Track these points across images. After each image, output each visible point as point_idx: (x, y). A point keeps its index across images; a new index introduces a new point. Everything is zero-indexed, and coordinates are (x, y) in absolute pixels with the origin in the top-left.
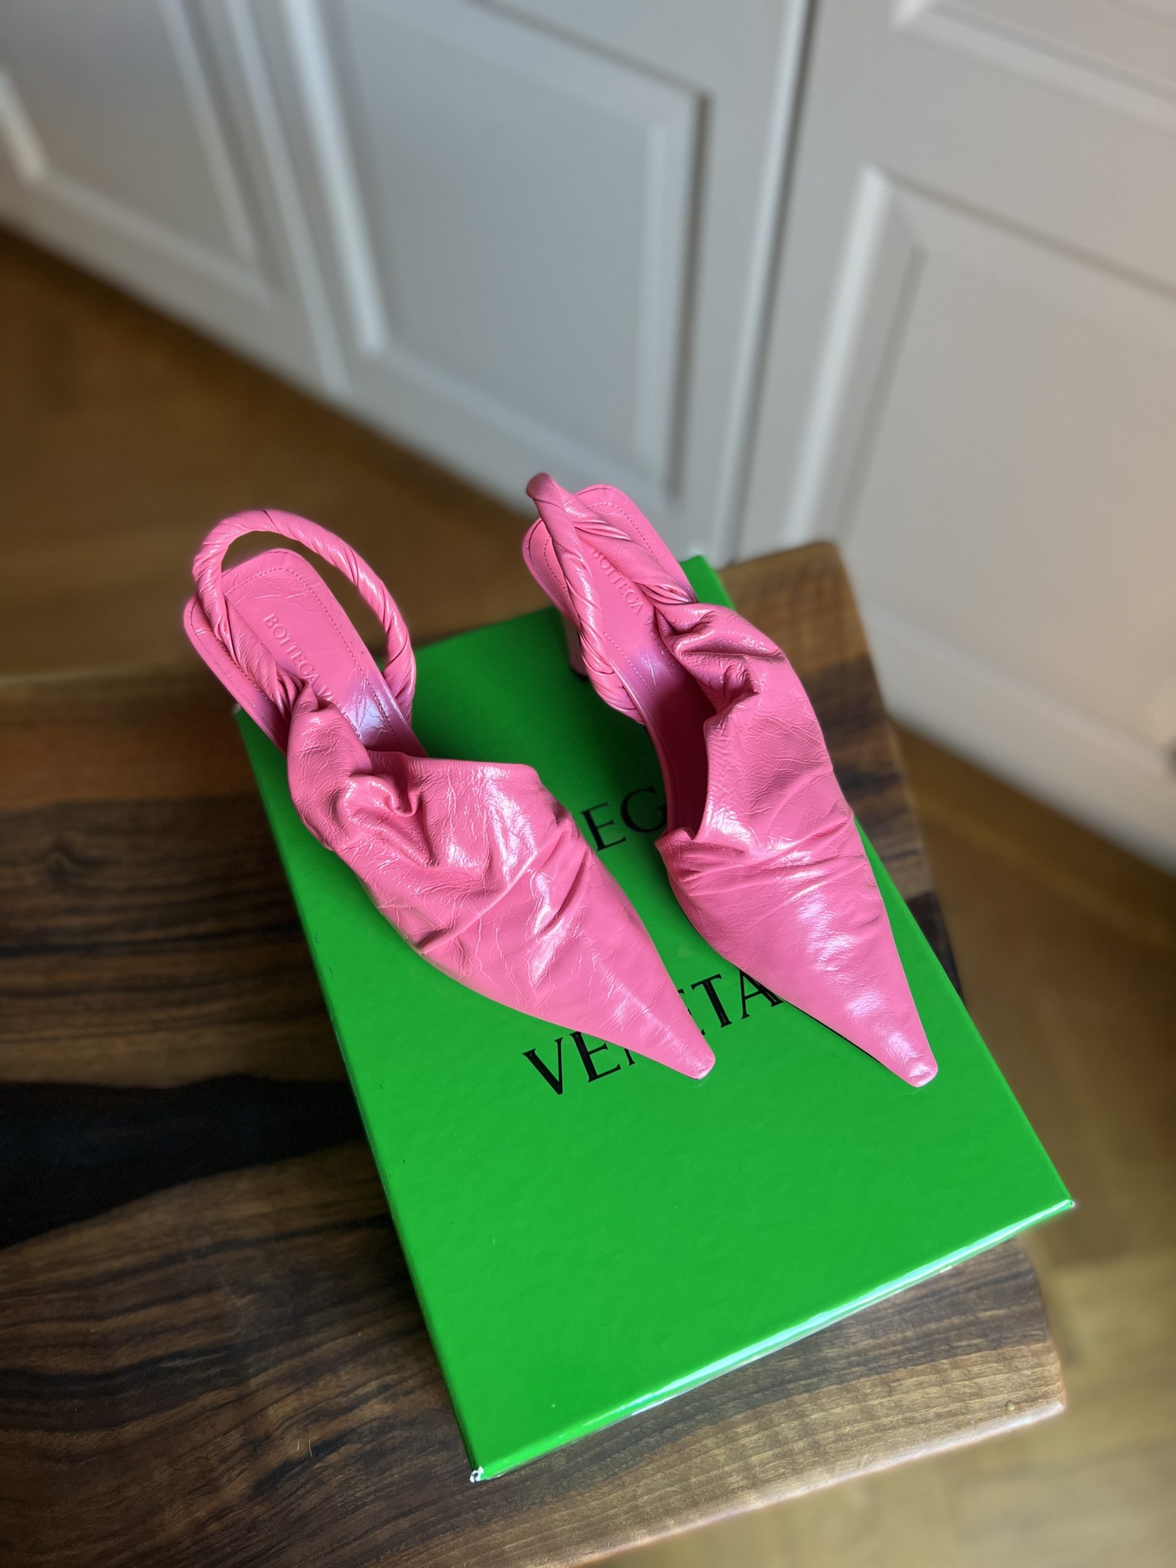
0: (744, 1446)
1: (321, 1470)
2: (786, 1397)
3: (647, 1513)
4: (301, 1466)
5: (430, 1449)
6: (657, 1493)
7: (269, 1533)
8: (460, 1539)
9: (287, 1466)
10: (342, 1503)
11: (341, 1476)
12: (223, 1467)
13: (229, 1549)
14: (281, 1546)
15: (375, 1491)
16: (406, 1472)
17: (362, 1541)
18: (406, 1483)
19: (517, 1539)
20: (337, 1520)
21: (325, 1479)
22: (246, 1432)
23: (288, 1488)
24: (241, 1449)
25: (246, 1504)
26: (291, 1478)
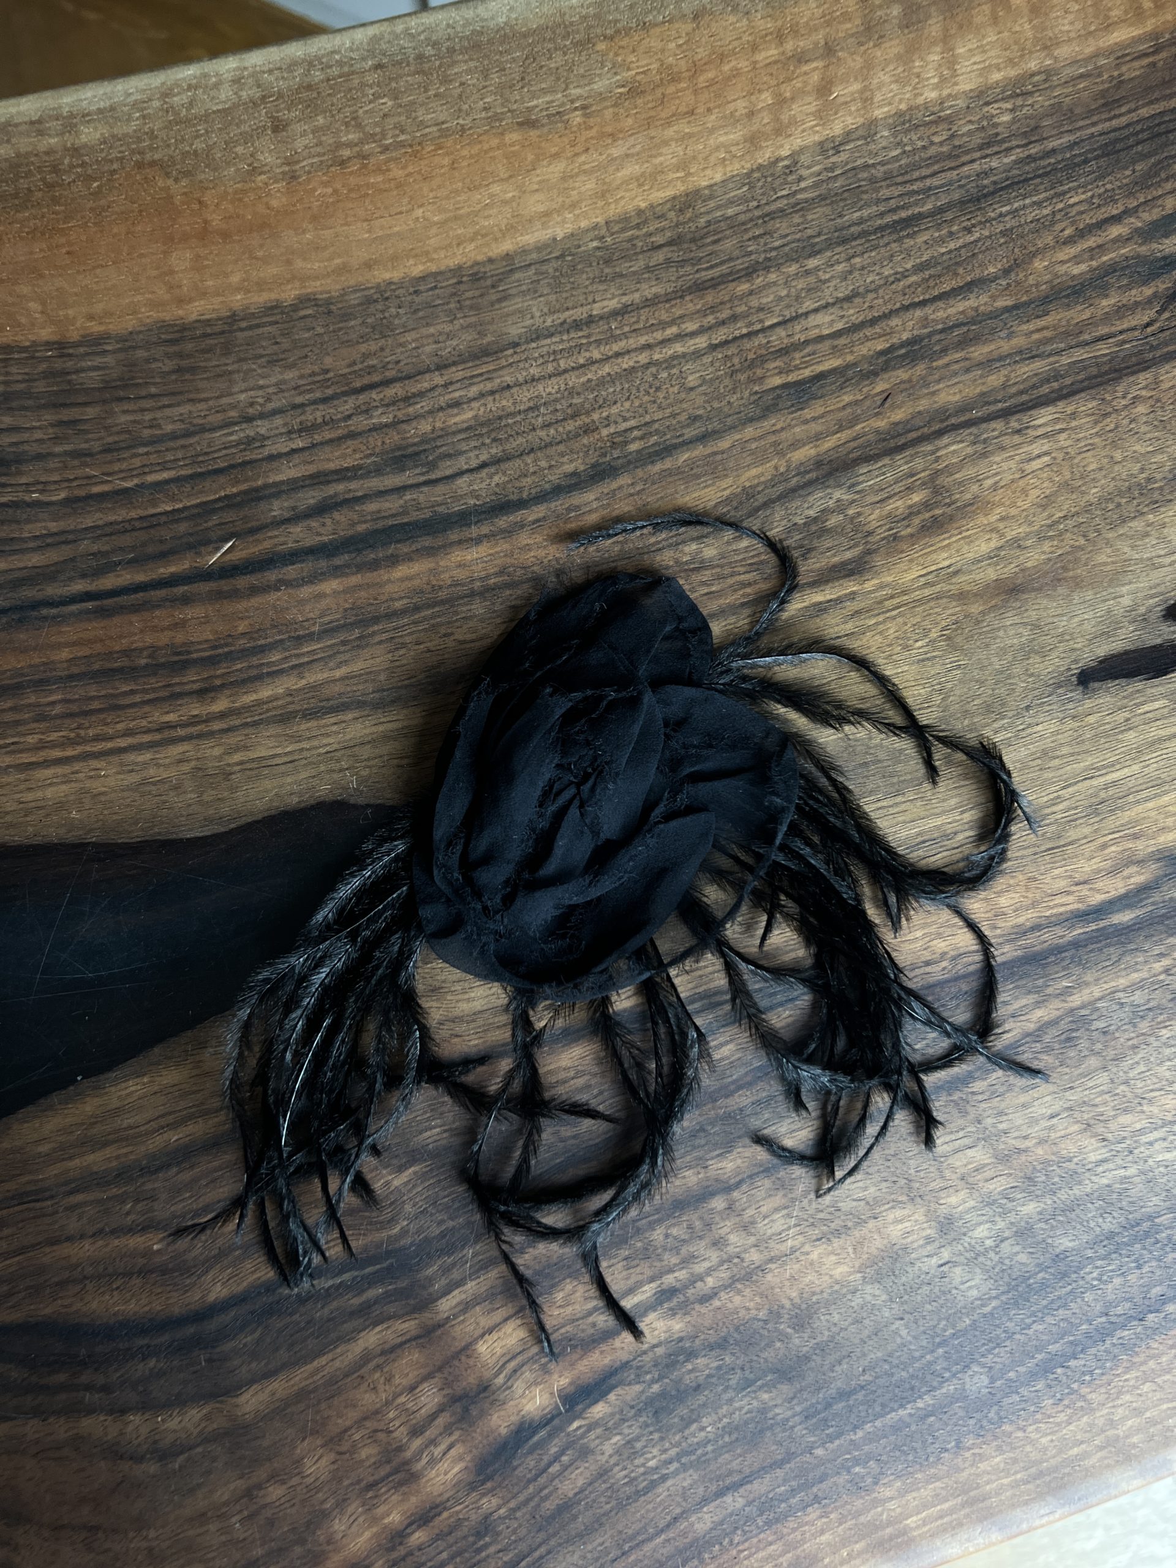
1: (582, 1430)
3: (1134, 1446)
4: (548, 1428)
5: (760, 1382)
6: (1148, 1414)
7: (514, 1537)
9: (525, 1431)
11: (618, 1438)
12: (417, 1443)
15: (678, 1456)
16: (726, 1420)
17: (671, 1534)
18: (728, 1439)
19: (925, 1506)
20: (621, 1507)
21: (592, 1445)
22: (447, 1384)
23: (532, 1463)
24: (442, 1411)
25: (466, 1496)
26: (534, 1448)
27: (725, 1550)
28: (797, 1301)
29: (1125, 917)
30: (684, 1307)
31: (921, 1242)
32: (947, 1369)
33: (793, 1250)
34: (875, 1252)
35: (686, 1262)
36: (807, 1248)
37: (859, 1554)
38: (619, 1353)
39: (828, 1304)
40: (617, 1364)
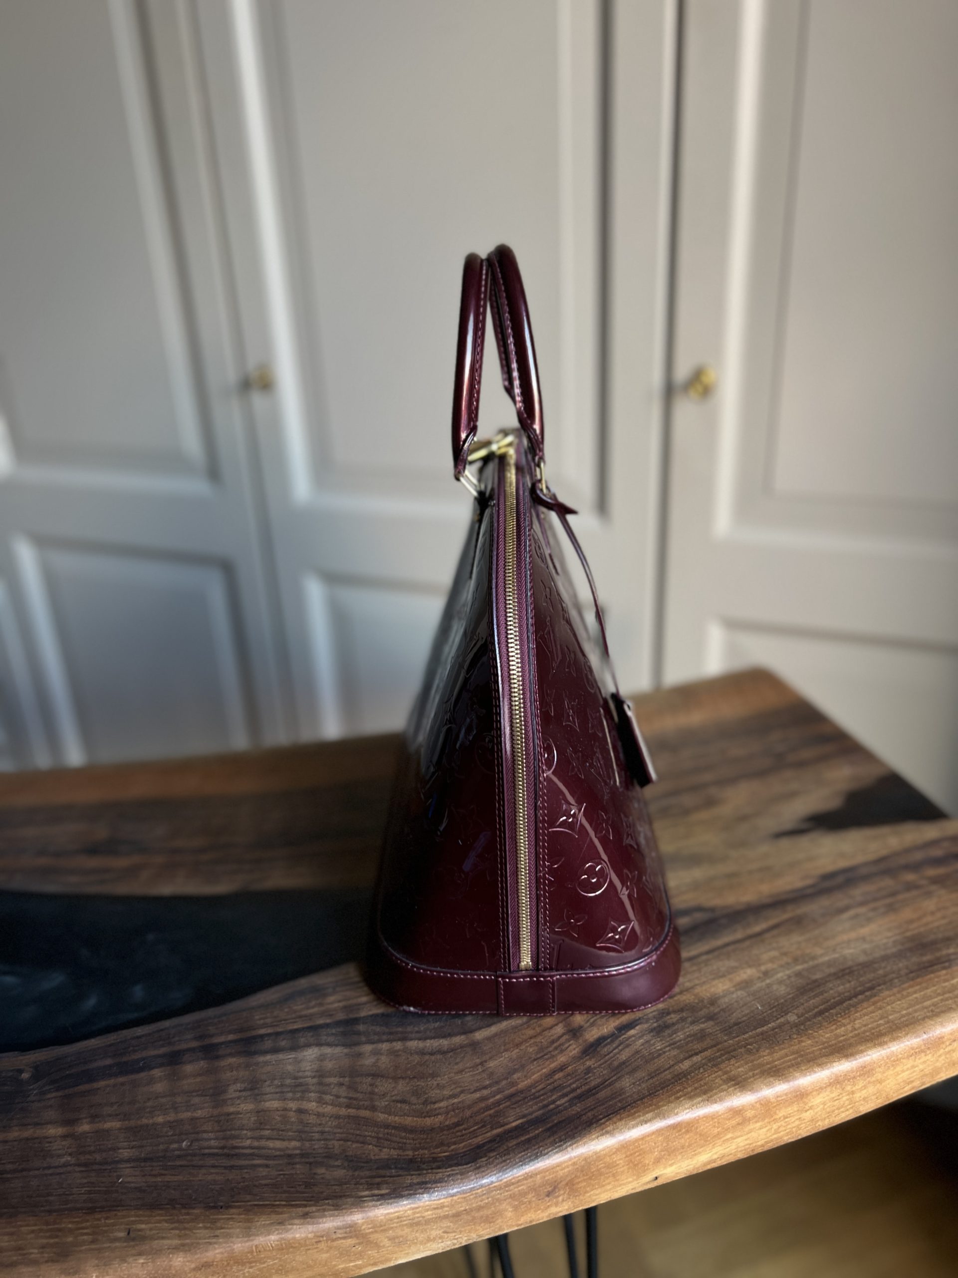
0: (916, 998)
1: (626, 1039)
2: (932, 972)
3: (868, 1036)
4: (611, 1038)
5: (700, 1021)
6: (870, 1026)
7: (601, 1074)
8: (742, 1062)
9: (601, 1041)
10: (648, 1054)
11: (641, 1040)
12: (555, 1045)
13: (574, 1086)
14: (613, 1079)
15: (669, 1046)
16: (688, 1034)
17: (671, 1070)
18: (689, 1039)
19: (782, 1058)
20: (647, 1062)
21: (631, 1043)
22: (565, 1026)
23: (606, 1050)
25: (578, 1061)
26: (606, 1045)
27: (698, 1075)
28: (709, 996)
29: (809, 891)
31: (757, 978)
32: (779, 1015)
33: (704, 982)
34: (739, 981)
36: (709, 981)
37: (757, 1074)
39: (724, 996)
40: (637, 1018)
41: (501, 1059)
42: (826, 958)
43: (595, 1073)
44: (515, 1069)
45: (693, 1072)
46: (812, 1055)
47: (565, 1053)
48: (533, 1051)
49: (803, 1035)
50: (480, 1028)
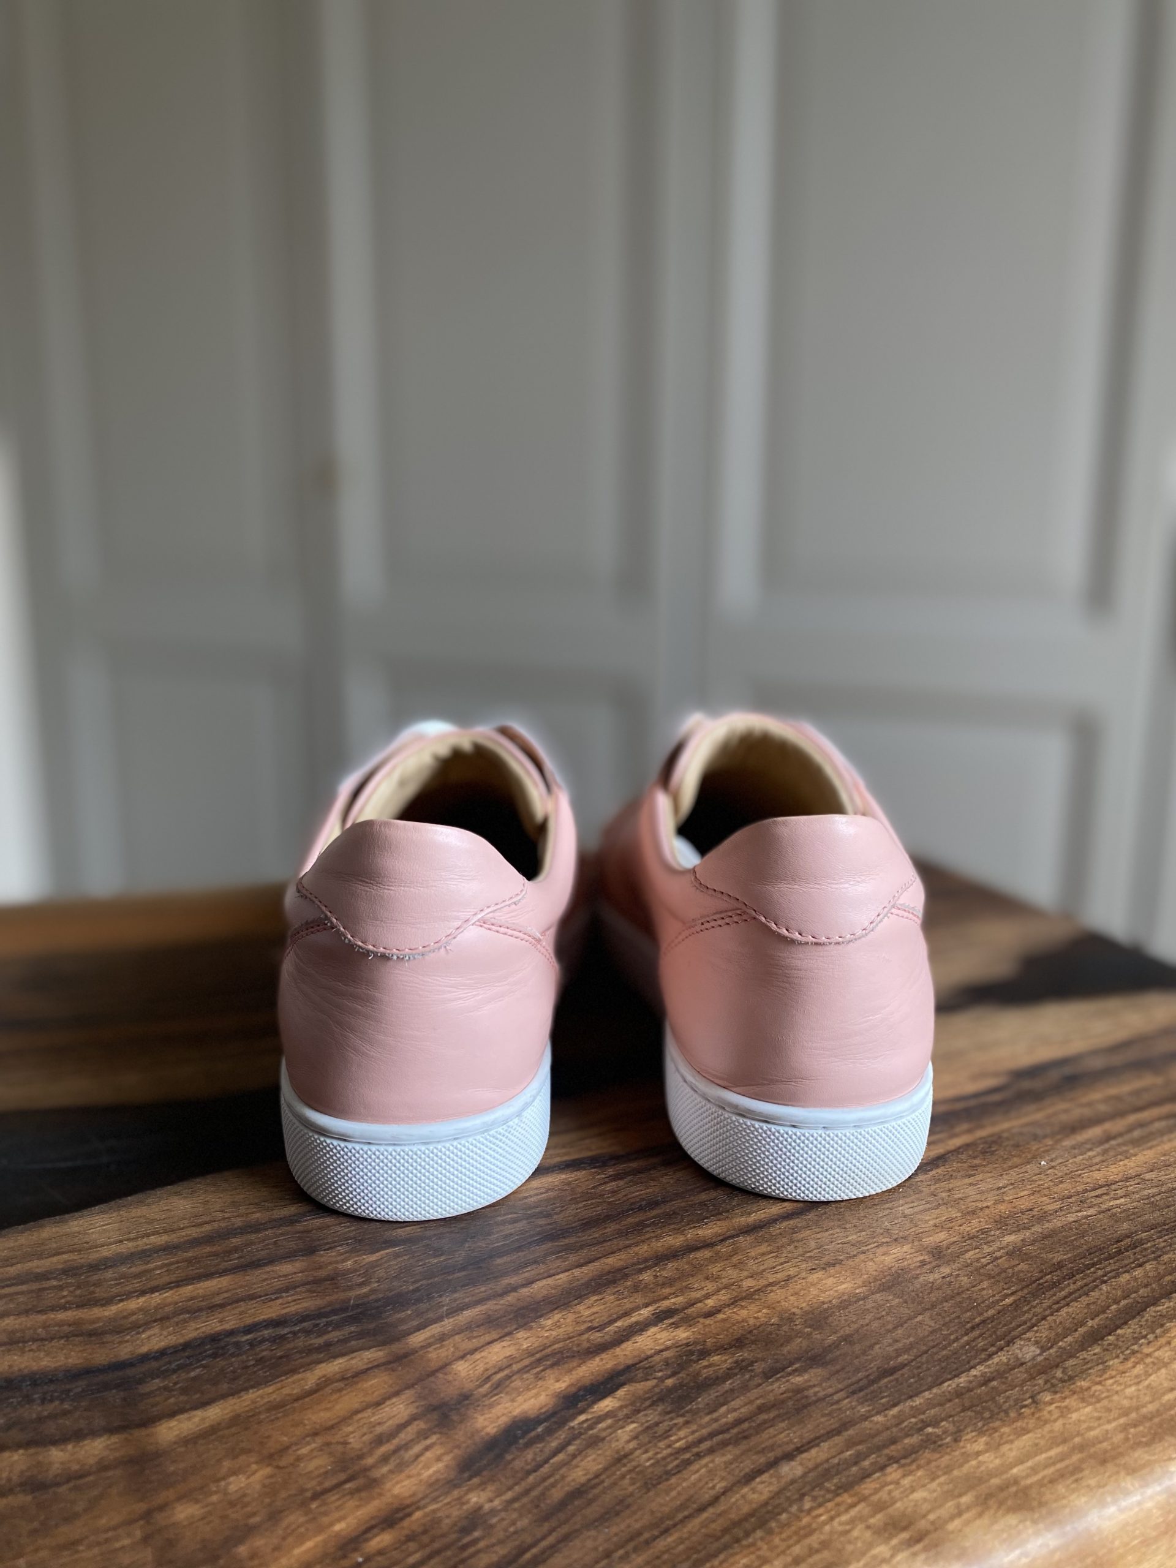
1: (589, 1422)
4: (545, 1424)
5: (790, 1370)
7: (512, 1529)
8: (920, 1473)
9: (518, 1431)
10: (652, 1461)
11: (632, 1426)
12: (384, 1449)
14: (544, 1544)
15: (711, 1435)
16: (758, 1402)
17: (720, 1507)
18: (765, 1416)
20: (648, 1486)
21: (604, 1434)
22: (420, 1397)
23: (530, 1457)
24: (415, 1419)
25: (447, 1493)
26: (530, 1444)
27: (799, 1519)
28: (807, 1308)
29: (997, 1097)
30: (688, 1321)
31: (918, 1264)
32: (993, 1345)
33: (789, 1278)
34: (875, 1273)
35: (682, 1291)
36: (803, 1275)
38: (622, 1359)
40: (621, 1367)
41: (214, 1498)
42: (1071, 1218)
43: (492, 1526)
44: (246, 1525)
45: (784, 1510)
46: (1105, 1445)
47: (413, 1470)
48: (316, 1468)
49: (1067, 1393)
50: (172, 1414)
